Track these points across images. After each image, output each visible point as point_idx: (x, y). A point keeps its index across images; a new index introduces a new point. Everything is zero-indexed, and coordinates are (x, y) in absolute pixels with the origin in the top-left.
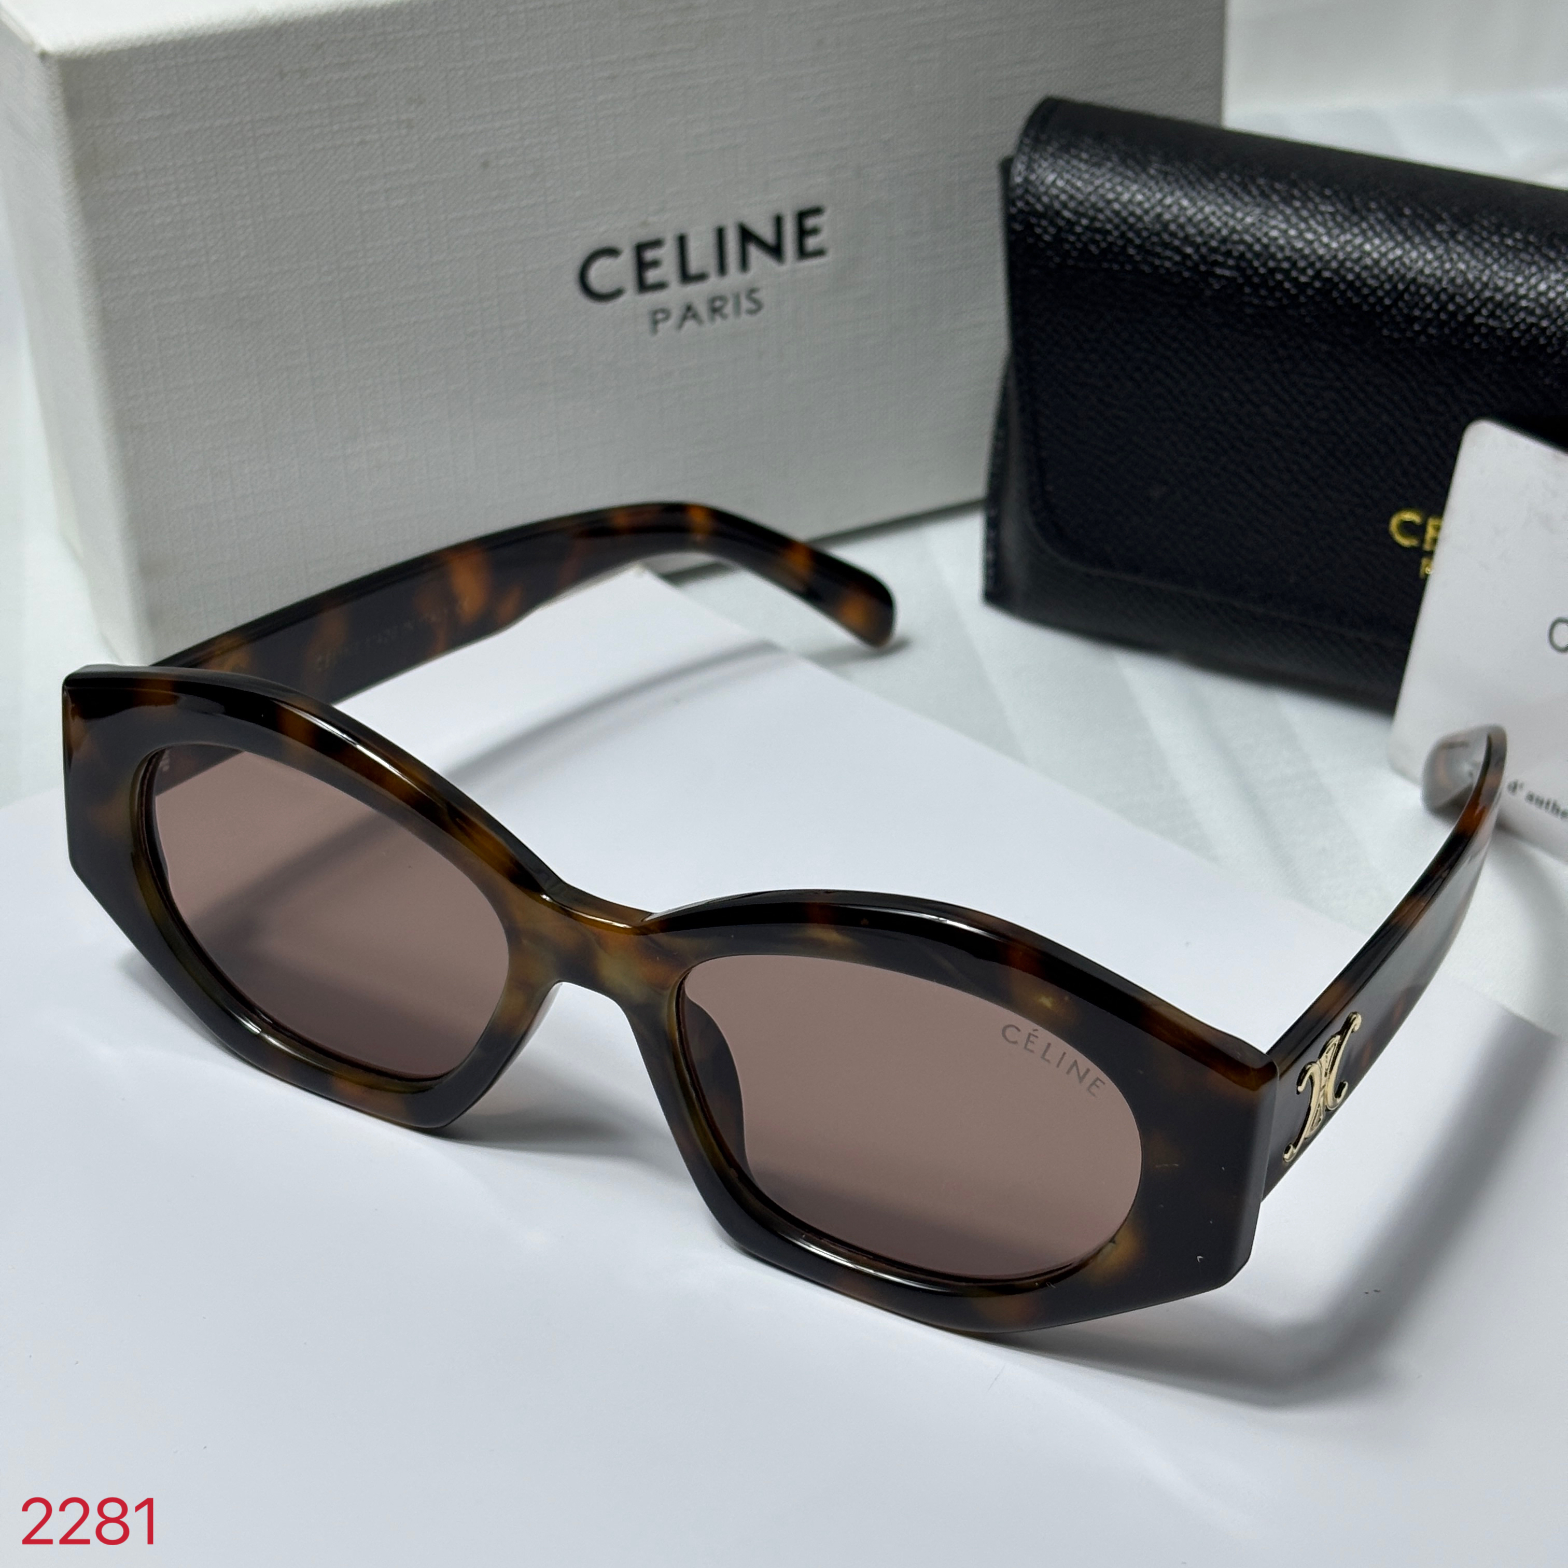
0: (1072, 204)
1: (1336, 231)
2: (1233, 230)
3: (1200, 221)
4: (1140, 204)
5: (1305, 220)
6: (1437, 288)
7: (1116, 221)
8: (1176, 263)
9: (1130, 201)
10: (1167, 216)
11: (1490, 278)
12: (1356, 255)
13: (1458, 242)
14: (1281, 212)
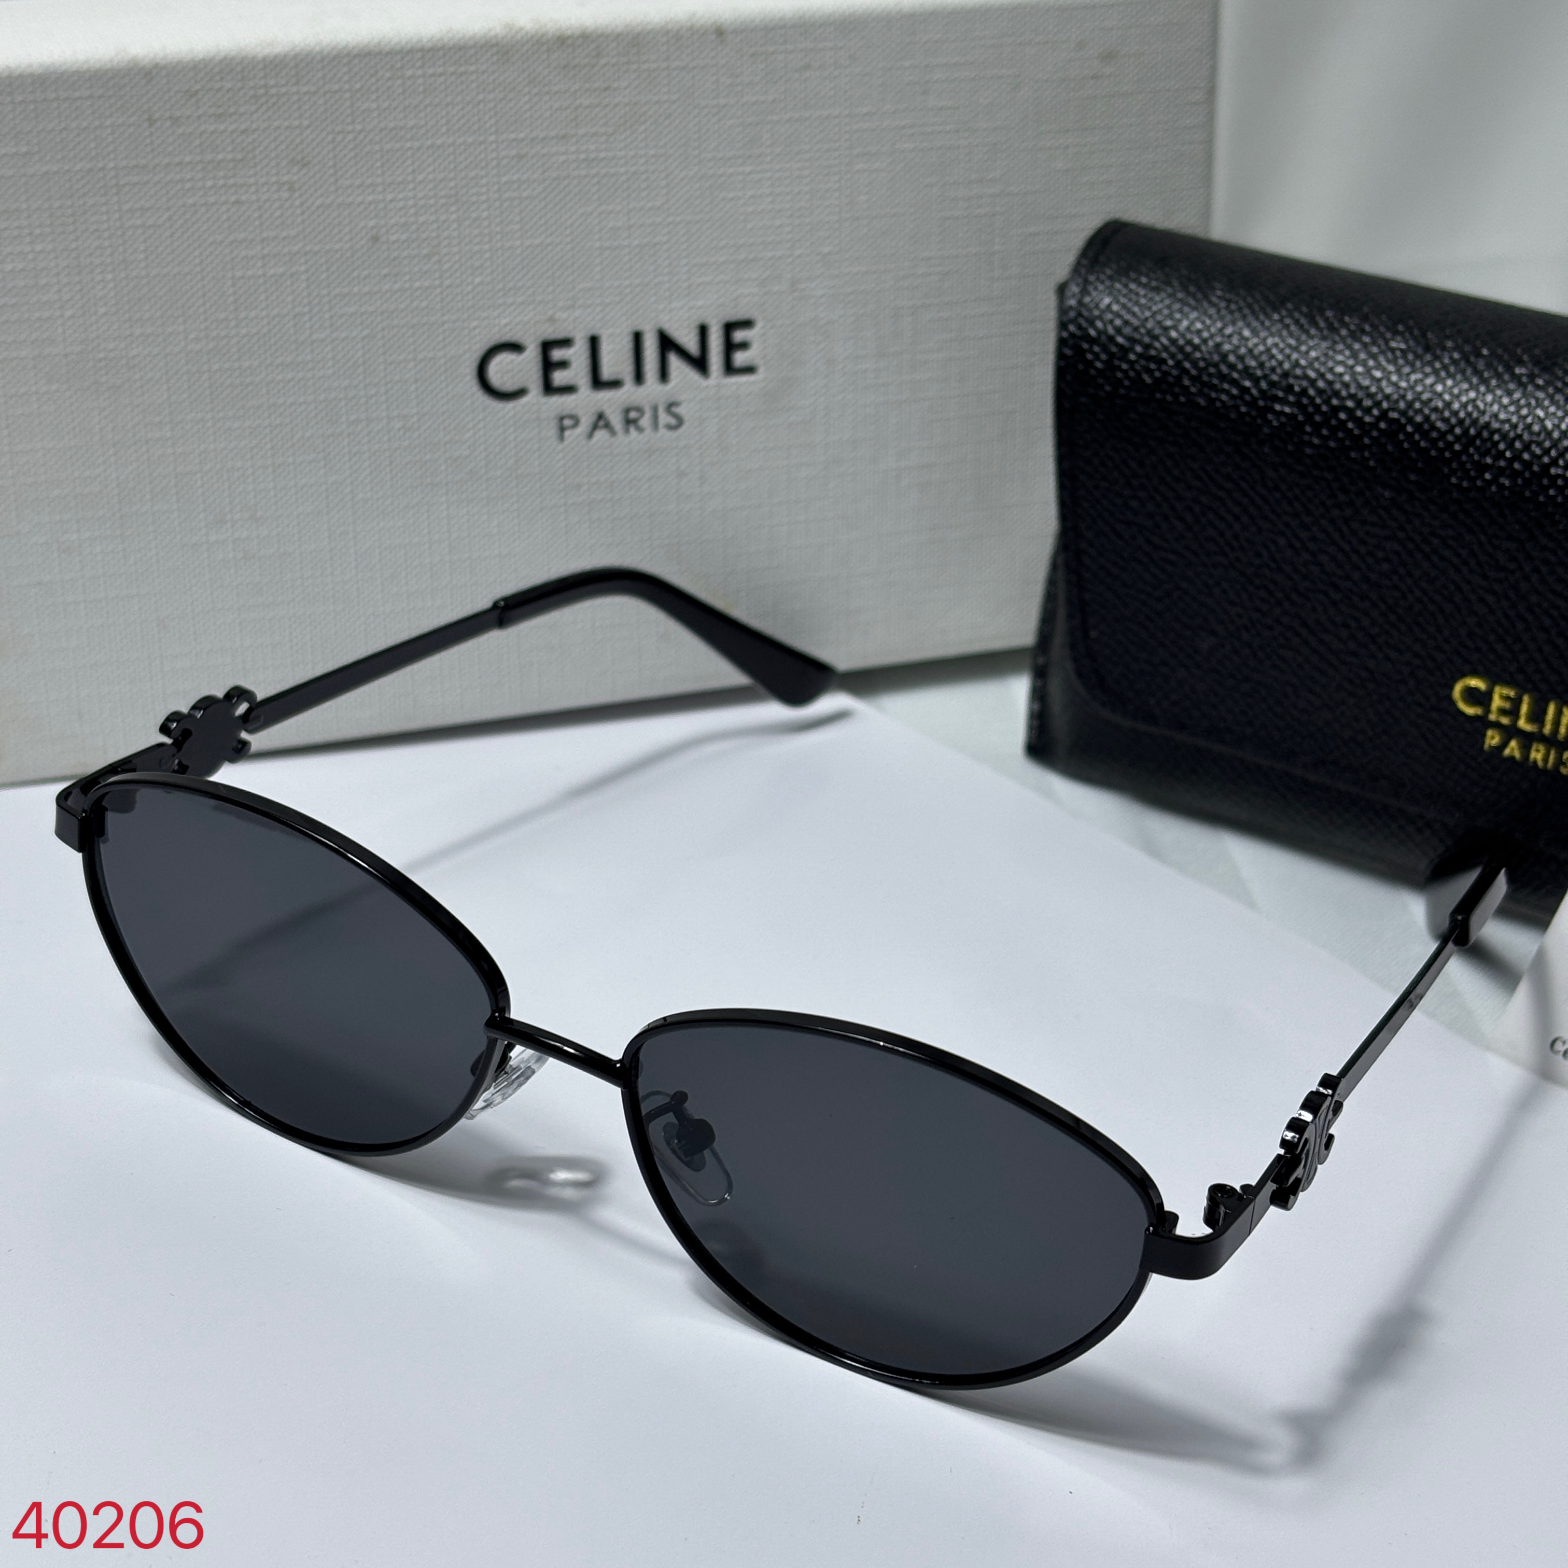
0: (1127, 330)
1: (1407, 370)
2: (1297, 364)
3: (1261, 353)
4: (1199, 332)
5: (1374, 357)
6: (1512, 435)
7: (1173, 349)
8: (1233, 397)
9: (1188, 329)
10: (1227, 347)
12: (1425, 396)
13: (1538, 387)
14: (1349, 347)
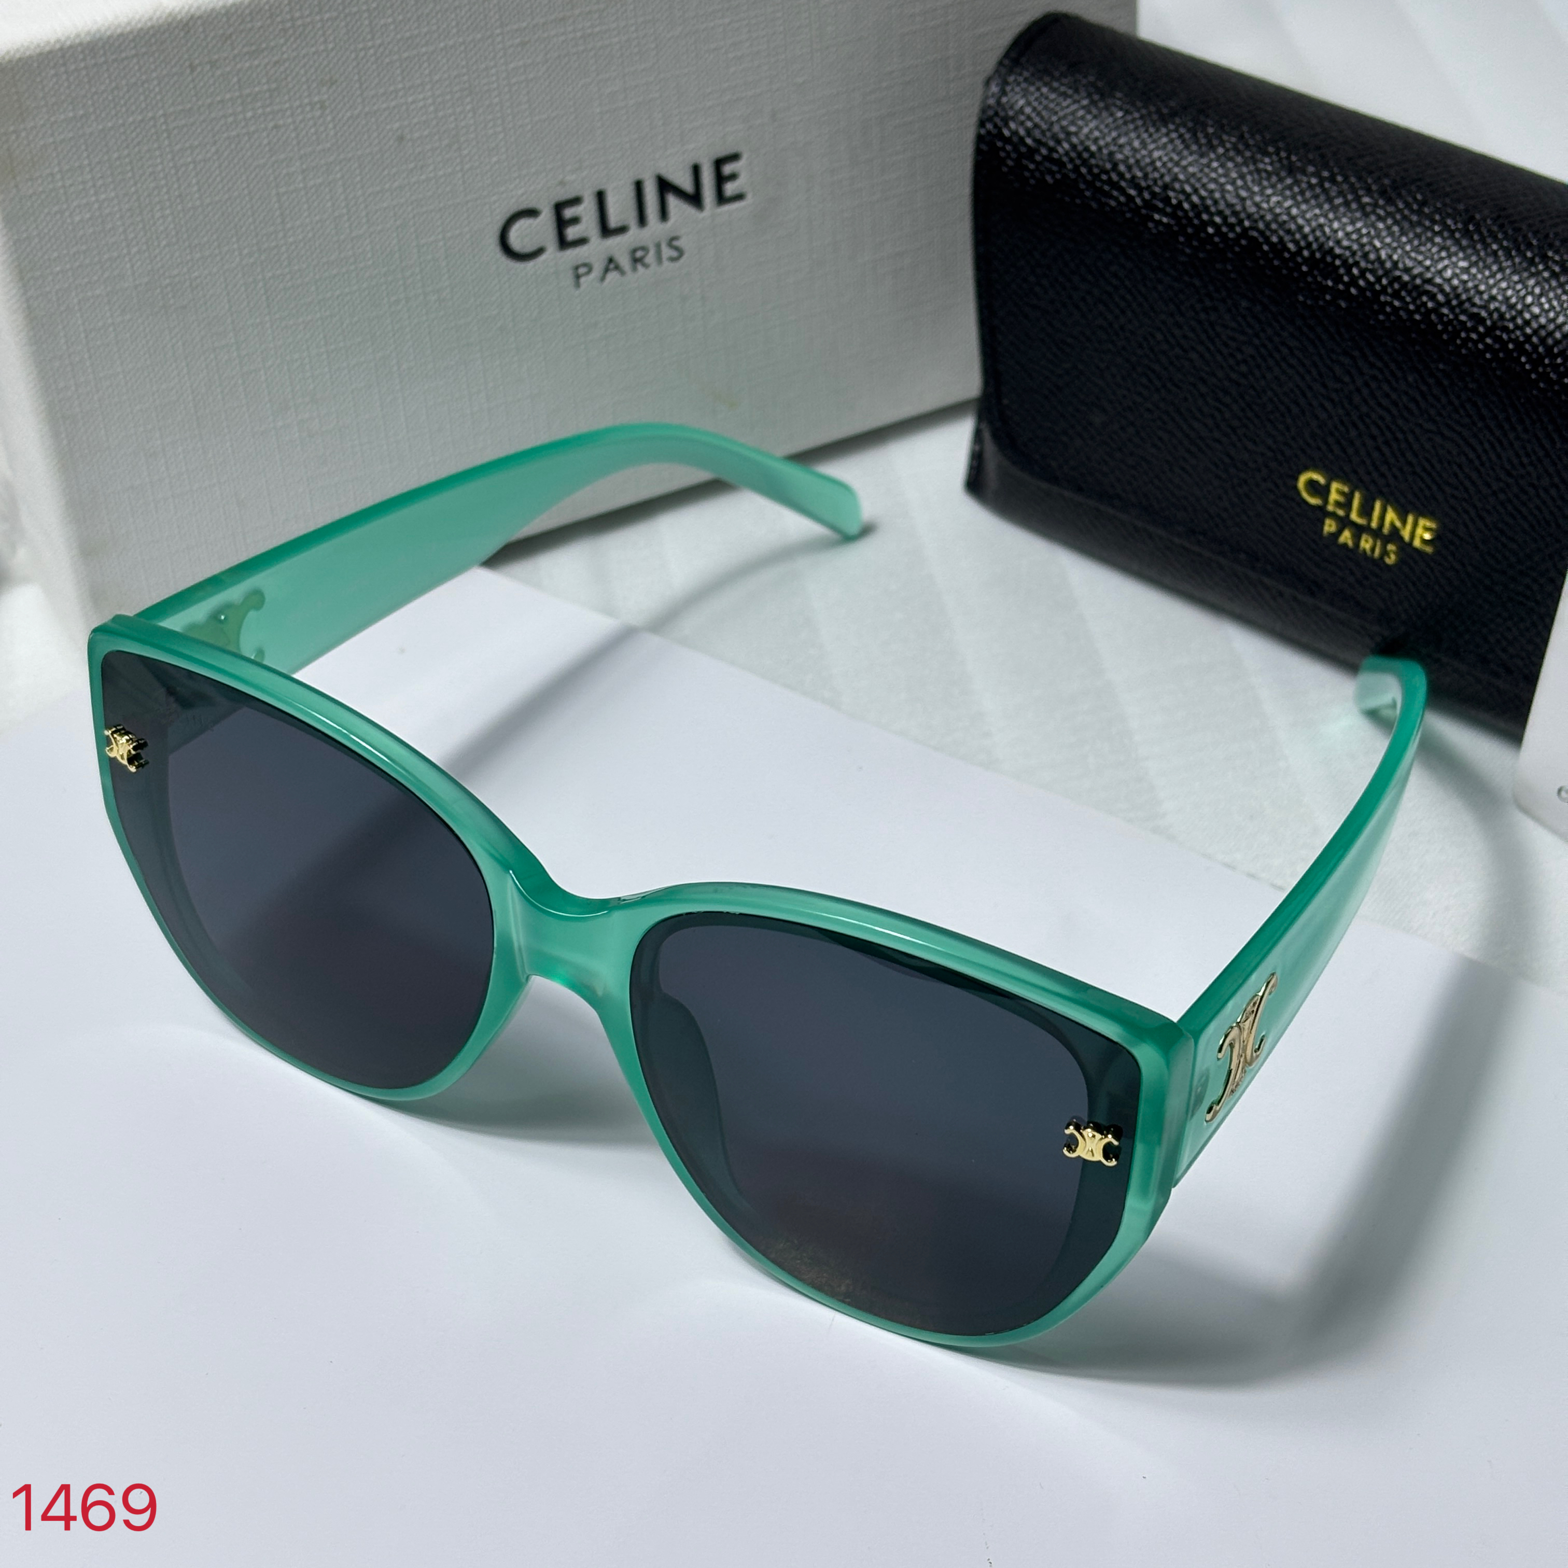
0: (1037, 134)
1: (1269, 191)
2: (1175, 179)
3: (1148, 165)
4: (1096, 140)
5: (1242, 177)
6: (1351, 261)
7: (1073, 155)
8: (1119, 203)
9: (1087, 137)
10: (1119, 156)
11: (1401, 256)
12: (1285, 218)
13: (1380, 218)
14: (1222, 166)
